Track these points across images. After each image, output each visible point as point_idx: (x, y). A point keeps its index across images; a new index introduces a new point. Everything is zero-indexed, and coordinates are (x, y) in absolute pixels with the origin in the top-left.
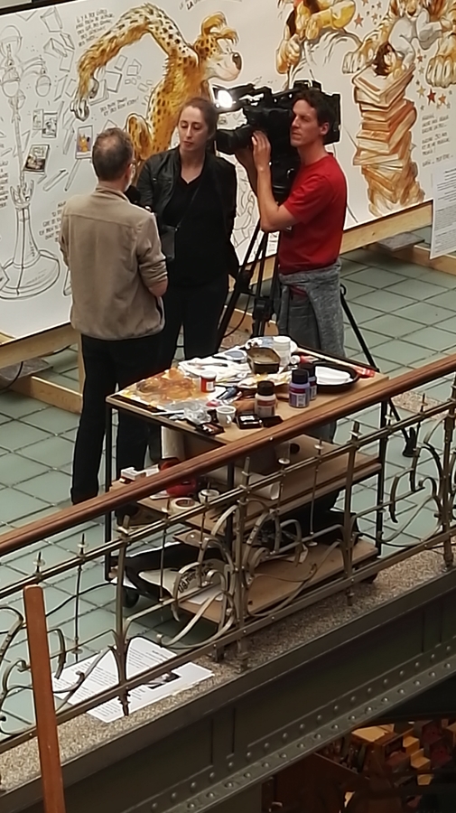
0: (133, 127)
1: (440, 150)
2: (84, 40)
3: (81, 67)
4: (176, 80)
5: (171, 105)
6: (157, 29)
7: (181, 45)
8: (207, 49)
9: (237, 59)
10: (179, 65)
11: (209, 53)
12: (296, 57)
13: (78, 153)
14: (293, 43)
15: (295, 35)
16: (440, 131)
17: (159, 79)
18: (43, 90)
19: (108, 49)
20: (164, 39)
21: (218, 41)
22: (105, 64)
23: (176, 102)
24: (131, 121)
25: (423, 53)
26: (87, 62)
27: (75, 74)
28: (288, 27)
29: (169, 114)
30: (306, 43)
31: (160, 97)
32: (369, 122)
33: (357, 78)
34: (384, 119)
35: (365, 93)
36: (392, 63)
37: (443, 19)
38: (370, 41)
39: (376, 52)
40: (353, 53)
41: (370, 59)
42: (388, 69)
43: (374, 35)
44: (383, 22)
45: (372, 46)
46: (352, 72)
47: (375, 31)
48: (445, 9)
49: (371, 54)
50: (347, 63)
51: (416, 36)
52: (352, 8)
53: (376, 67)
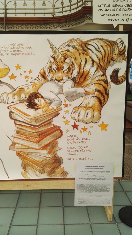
16: (82, 145)
25: (68, 103)
32: (22, 131)
33: (11, 107)
34: (34, 131)
35: (18, 115)
36: (41, 104)
37: (87, 87)
38: (22, 89)
39: (27, 96)
40: (8, 93)
41: (22, 99)
42: (38, 107)
43: (26, 87)
44: (34, 81)
45: (24, 92)
46: (8, 103)
47: (27, 85)
48: (88, 82)
49: (23, 96)
50: (3, 98)
51: (62, 93)
52: (6, 70)
53: (28, 103)
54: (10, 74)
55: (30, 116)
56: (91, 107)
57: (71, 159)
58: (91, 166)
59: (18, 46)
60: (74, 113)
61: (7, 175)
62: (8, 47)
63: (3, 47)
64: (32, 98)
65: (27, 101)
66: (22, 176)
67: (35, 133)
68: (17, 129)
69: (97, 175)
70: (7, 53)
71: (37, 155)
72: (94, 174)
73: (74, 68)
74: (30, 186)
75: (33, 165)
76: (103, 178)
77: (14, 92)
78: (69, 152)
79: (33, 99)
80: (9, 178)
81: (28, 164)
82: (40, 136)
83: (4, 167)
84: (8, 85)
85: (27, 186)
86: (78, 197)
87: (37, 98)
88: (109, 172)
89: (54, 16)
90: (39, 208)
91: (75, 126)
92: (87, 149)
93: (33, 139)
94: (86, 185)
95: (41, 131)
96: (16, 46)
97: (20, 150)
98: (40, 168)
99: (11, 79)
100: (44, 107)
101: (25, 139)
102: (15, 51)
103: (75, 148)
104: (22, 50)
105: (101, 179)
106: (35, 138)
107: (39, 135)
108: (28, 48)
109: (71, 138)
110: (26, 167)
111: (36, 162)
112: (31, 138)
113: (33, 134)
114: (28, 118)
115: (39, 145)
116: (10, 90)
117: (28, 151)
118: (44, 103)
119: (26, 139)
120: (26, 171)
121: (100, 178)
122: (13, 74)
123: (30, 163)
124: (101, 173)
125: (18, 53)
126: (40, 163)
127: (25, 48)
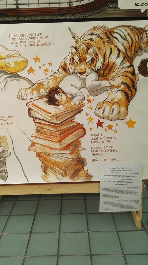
16: (107, 144)
25: (91, 98)
32: (42, 129)
33: (30, 103)
34: (55, 130)
35: (38, 113)
36: (62, 100)
37: (112, 80)
38: (42, 84)
39: (47, 91)
40: (27, 89)
41: (42, 94)
42: (58, 103)
43: (46, 81)
44: (54, 75)
45: (44, 87)
46: (26, 99)
47: (46, 79)
48: (114, 74)
49: (43, 92)
50: (21, 94)
51: (85, 87)
52: (24, 63)
53: (48, 99)
54: (28, 68)
55: (50, 113)
56: (117, 103)
57: (95, 160)
58: (117, 168)
59: (36, 36)
60: (98, 109)
61: (27, 178)
62: (25, 37)
63: (21, 38)
64: (52, 93)
65: (46, 97)
66: (43, 179)
67: (56, 132)
68: (37, 128)
69: (124, 178)
70: (25, 44)
71: (58, 156)
72: (120, 176)
73: (98, 59)
74: (51, 189)
75: (54, 167)
76: (131, 180)
77: (33, 88)
78: (93, 153)
79: (53, 95)
80: (28, 181)
81: (48, 166)
82: (62, 135)
83: (23, 170)
84: (27, 79)
85: (48, 190)
86: (104, 203)
87: (58, 94)
88: (138, 174)
89: (70, 6)
90: (61, 215)
91: (100, 124)
92: (113, 149)
93: (54, 138)
94: (112, 189)
95: (62, 130)
96: (34, 36)
97: (40, 151)
98: (62, 171)
99: (29, 73)
100: (65, 103)
101: (45, 138)
102: (33, 41)
103: (99, 148)
104: (41, 40)
105: (128, 182)
106: (56, 137)
107: (60, 134)
108: (48, 37)
109: (95, 137)
110: (46, 169)
111: (57, 163)
112: (52, 137)
113: (54, 133)
114: (48, 116)
115: (60, 145)
116: (28, 85)
117: (48, 152)
118: (65, 99)
119: (47, 139)
120: (46, 174)
121: (127, 180)
122: (31, 68)
123: (51, 164)
124: (129, 176)
125: (36, 43)
126: (61, 164)
127: (44, 38)
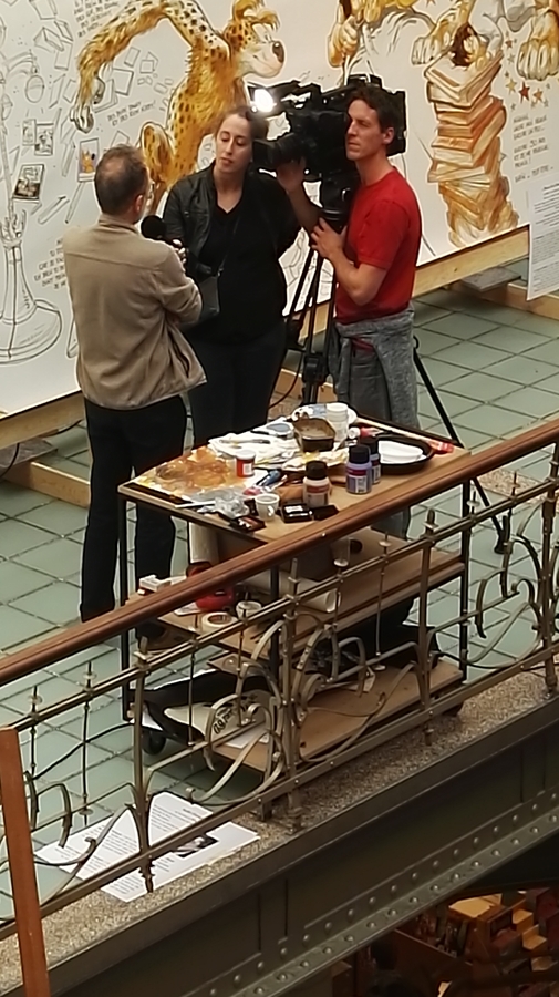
0: (150, 139)
1: (537, 161)
2: (85, 28)
3: (81, 63)
4: (203, 78)
5: (196, 110)
6: (177, 12)
7: (207, 32)
8: (240, 38)
9: (278, 51)
10: (206, 59)
11: (243, 42)
12: (353, 46)
13: (81, 175)
14: (349, 27)
15: (351, 17)
16: (536, 136)
17: (181, 77)
18: (35, 94)
19: (115, 40)
20: (185, 25)
21: (254, 26)
22: (112, 59)
23: (203, 106)
24: (147, 132)
25: (512, 36)
26: (89, 57)
27: (74, 73)
28: (342, 7)
29: (195, 121)
30: (364, 27)
31: (183, 100)
32: (447, 126)
33: (430, 70)
35: (442, 89)
36: (473, 51)
38: (447, 21)
39: (454, 37)
40: (426, 38)
41: (446, 45)
42: (469, 58)
43: (451, 14)
45: (449, 29)
46: (424, 63)
47: (452, 9)
50: (417, 51)
51: (503, 14)
53: (454, 56)
55: (458, 85)
56: (546, 39)
64: (460, 39)
65: (452, 49)
68: (440, 124)
77: (433, 33)
79: (462, 42)
84: (426, 17)
87: (468, 38)
114: (455, 92)
116: (427, 30)
